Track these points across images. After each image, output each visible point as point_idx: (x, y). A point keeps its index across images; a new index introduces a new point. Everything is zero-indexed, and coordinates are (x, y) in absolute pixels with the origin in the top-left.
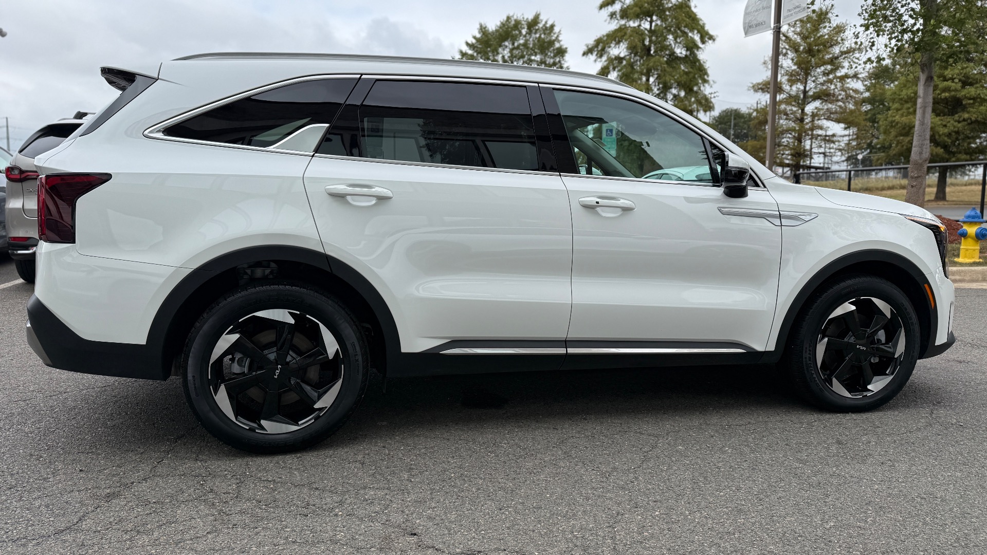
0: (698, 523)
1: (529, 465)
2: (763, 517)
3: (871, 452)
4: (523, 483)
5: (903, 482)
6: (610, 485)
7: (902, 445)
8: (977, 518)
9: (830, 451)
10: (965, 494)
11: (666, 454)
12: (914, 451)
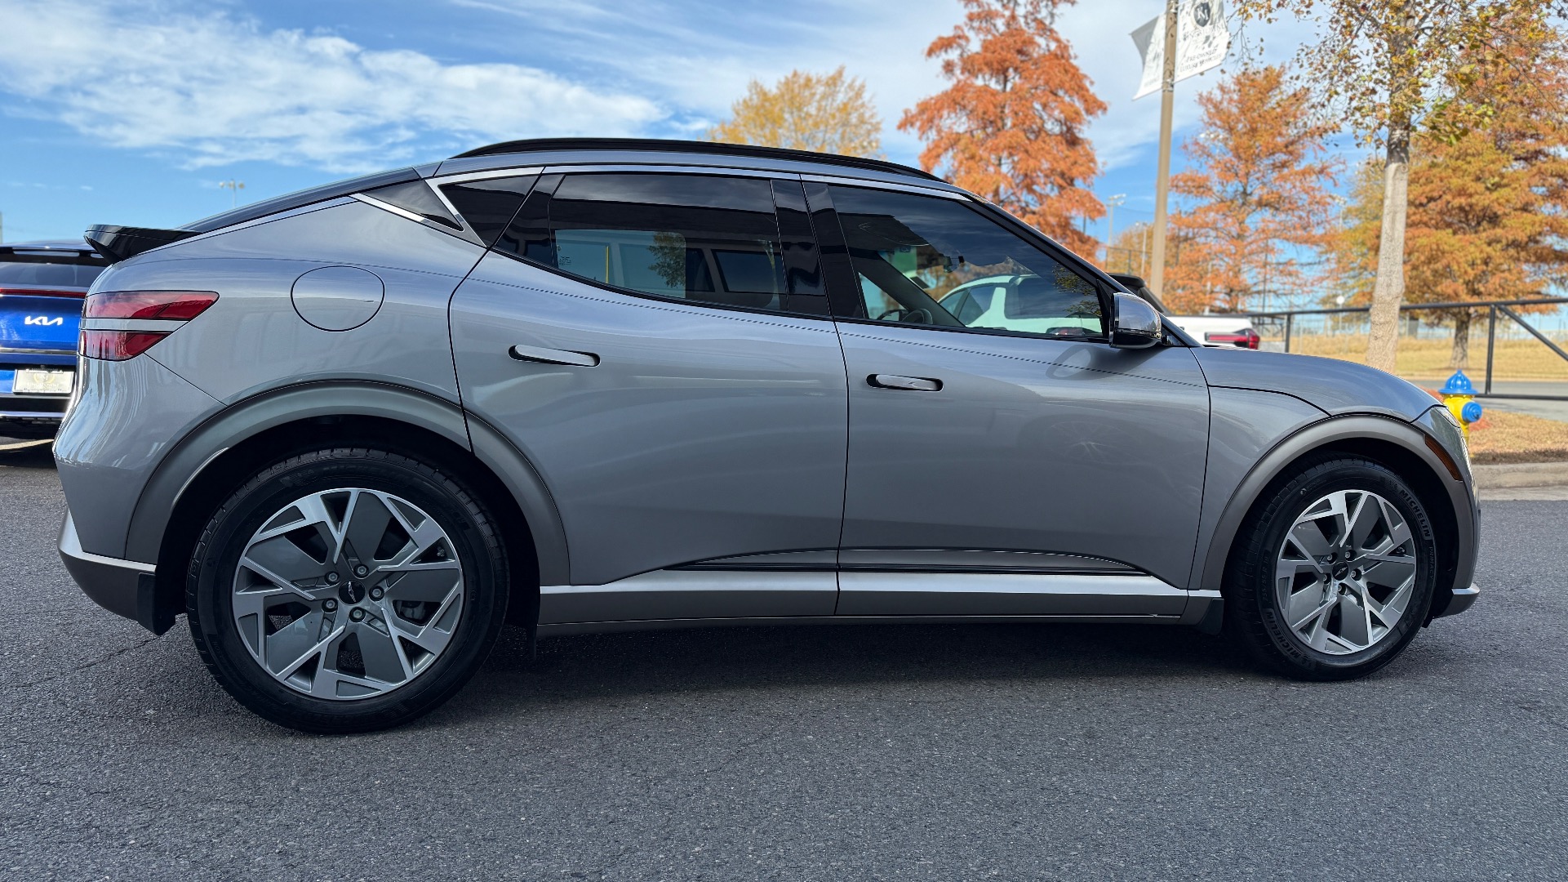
0: (760, 866)
1: (525, 767)
2: (880, 858)
3: (1134, 752)
4: (495, 796)
5: (1162, 803)
6: (644, 801)
7: (1195, 740)
8: (1258, 866)
9: (1065, 748)
10: (1258, 824)
11: (778, 747)
12: (1211, 751)
